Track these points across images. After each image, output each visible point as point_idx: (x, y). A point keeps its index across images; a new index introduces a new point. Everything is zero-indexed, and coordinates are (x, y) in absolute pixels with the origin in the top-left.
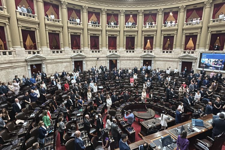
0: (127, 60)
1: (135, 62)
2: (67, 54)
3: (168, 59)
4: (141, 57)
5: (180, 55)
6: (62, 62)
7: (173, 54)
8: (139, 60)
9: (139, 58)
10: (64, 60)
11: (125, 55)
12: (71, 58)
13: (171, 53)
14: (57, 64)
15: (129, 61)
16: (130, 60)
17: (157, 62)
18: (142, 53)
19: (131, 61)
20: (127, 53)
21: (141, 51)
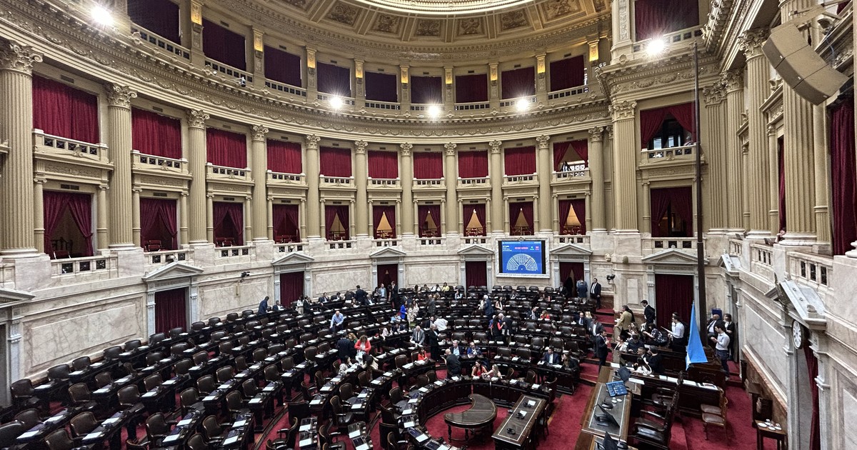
0: (335, 269)
1: (355, 274)
2: (128, 269)
3: (436, 259)
4: (371, 258)
5: (458, 247)
6: (104, 305)
7: (445, 245)
8: (365, 267)
9: (365, 262)
10: (113, 295)
11: (327, 255)
12: (145, 283)
13: (440, 243)
14: (78, 318)
15: (338, 273)
16: (341, 269)
17: (410, 268)
18: (373, 247)
19: (346, 272)
20: (333, 250)
21: (370, 243)
